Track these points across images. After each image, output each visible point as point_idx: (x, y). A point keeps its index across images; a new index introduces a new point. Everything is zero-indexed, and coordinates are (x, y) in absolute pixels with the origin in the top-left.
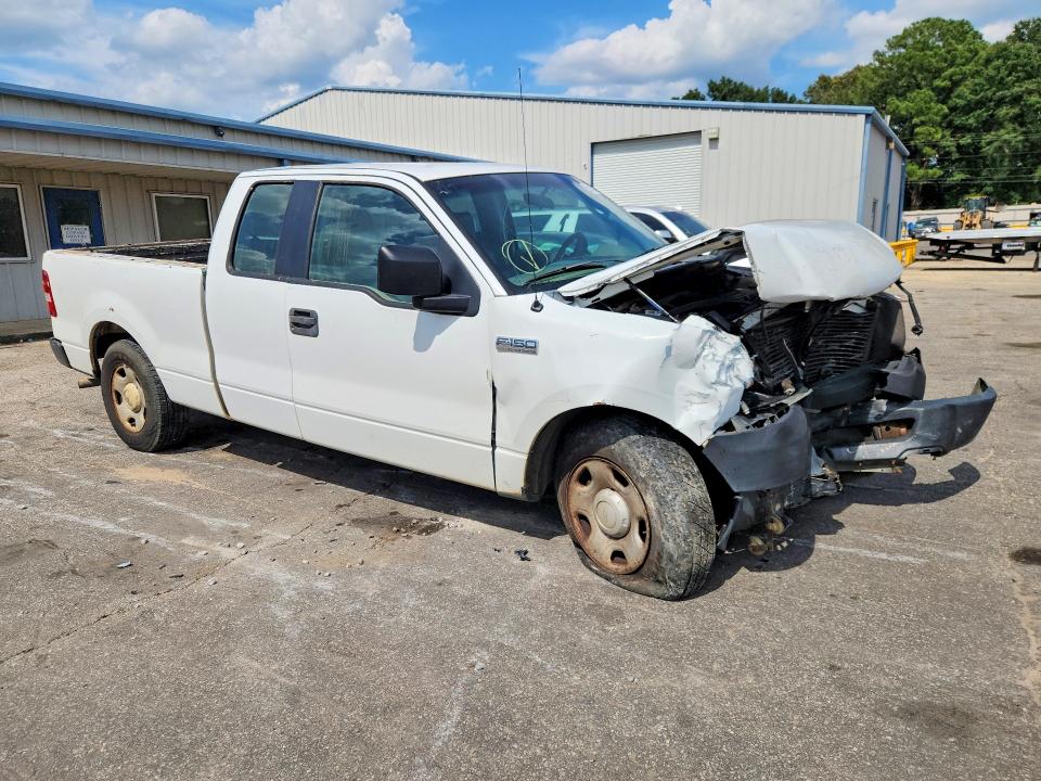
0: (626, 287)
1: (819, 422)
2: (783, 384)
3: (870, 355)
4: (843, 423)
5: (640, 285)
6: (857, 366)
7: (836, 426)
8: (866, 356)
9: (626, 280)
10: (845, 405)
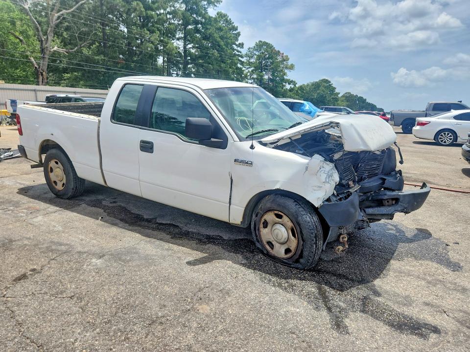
0: (289, 141)
1: (361, 198)
2: (349, 183)
3: (382, 171)
4: (370, 198)
5: (295, 140)
6: (377, 175)
7: (367, 199)
8: (381, 171)
9: (290, 138)
10: (372, 191)
